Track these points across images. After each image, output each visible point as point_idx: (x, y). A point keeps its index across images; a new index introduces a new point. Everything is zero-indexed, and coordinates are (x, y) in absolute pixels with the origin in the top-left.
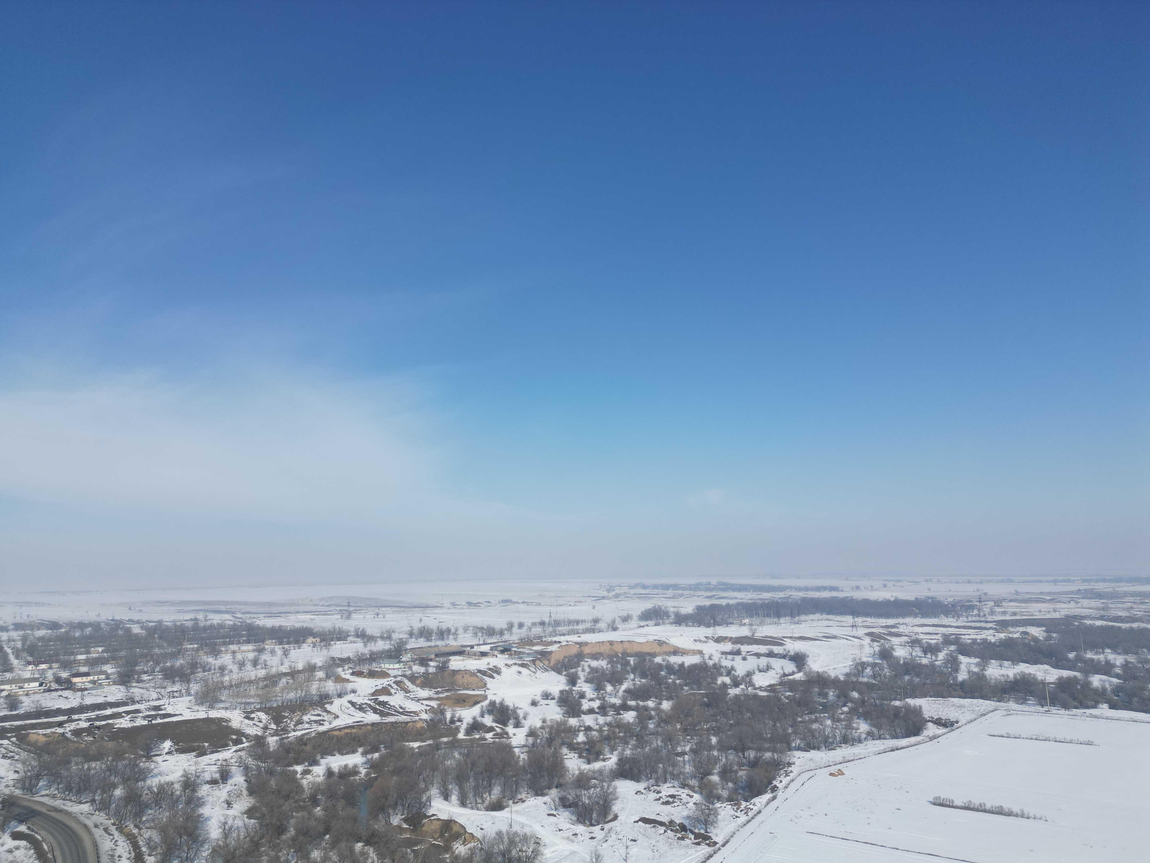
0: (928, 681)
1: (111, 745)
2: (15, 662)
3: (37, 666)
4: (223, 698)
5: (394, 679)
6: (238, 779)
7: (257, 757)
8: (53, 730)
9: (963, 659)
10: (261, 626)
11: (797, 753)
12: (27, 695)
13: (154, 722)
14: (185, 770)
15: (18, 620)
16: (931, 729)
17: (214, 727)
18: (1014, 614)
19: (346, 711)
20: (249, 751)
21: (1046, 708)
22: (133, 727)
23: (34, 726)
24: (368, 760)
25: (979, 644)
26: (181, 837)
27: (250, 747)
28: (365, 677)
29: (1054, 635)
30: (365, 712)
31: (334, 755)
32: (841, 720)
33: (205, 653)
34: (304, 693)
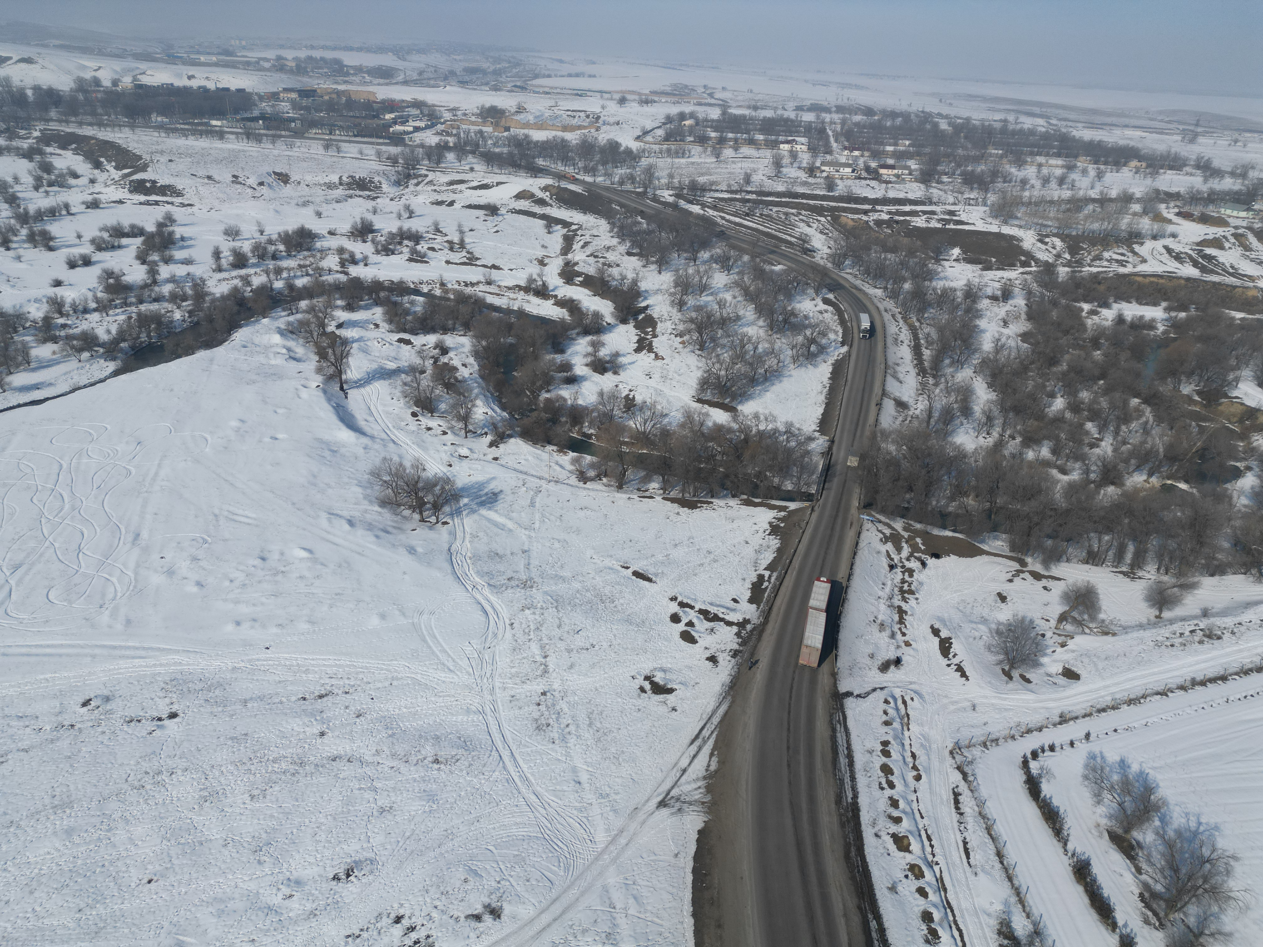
1: (906, 240)
2: (834, 145)
3: (851, 151)
4: (1019, 215)
5: (1233, 231)
6: (1019, 301)
7: (1043, 284)
8: (860, 216)
10: (1077, 137)
12: (842, 179)
13: (947, 226)
14: (968, 280)
15: (840, 103)
17: (1004, 244)
19: (1158, 257)
20: (1036, 276)
22: (927, 228)
23: (845, 210)
24: (1171, 317)
26: (955, 341)
27: (1038, 272)
28: (1194, 220)
30: (1181, 263)
31: (1130, 303)
33: (1009, 161)
34: (1111, 226)
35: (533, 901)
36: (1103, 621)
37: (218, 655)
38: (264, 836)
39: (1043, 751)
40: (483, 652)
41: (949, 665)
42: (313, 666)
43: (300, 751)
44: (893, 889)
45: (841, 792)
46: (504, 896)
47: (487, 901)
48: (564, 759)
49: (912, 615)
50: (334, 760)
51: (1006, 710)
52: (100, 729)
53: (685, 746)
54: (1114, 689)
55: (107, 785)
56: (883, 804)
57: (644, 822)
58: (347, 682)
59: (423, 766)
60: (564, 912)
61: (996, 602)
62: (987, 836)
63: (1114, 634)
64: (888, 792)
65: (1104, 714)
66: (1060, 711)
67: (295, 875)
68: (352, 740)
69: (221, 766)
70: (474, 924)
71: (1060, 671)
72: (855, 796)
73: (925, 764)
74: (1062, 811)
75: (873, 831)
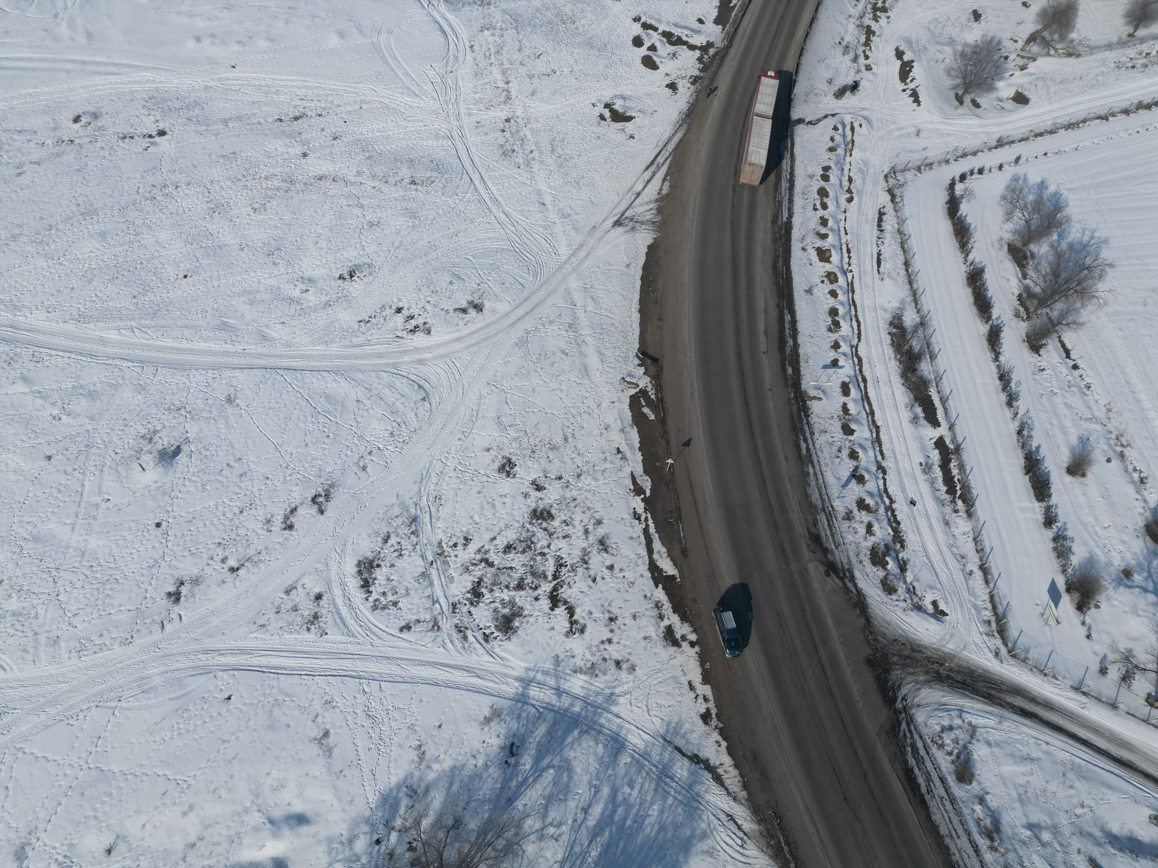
35: (508, 299)
36: (1072, 41)
37: (187, 73)
38: (273, 242)
39: (972, 173)
40: (445, 76)
41: (904, 90)
42: (282, 86)
43: (287, 170)
44: (809, 291)
45: (778, 213)
46: (484, 295)
47: (470, 298)
48: (529, 182)
49: (880, 36)
50: (320, 179)
51: (948, 135)
52: (98, 145)
53: (640, 172)
54: (1057, 114)
55: (122, 196)
56: (814, 222)
57: (601, 238)
58: (318, 104)
59: (402, 187)
60: (533, 308)
61: (969, 20)
62: (900, 249)
63: (1078, 56)
64: (821, 213)
65: (1040, 138)
66: (999, 136)
67: (307, 275)
68: (333, 161)
69: (219, 181)
70: (461, 315)
71: (1012, 95)
72: (791, 216)
73: (859, 188)
74: (972, 227)
75: (801, 246)
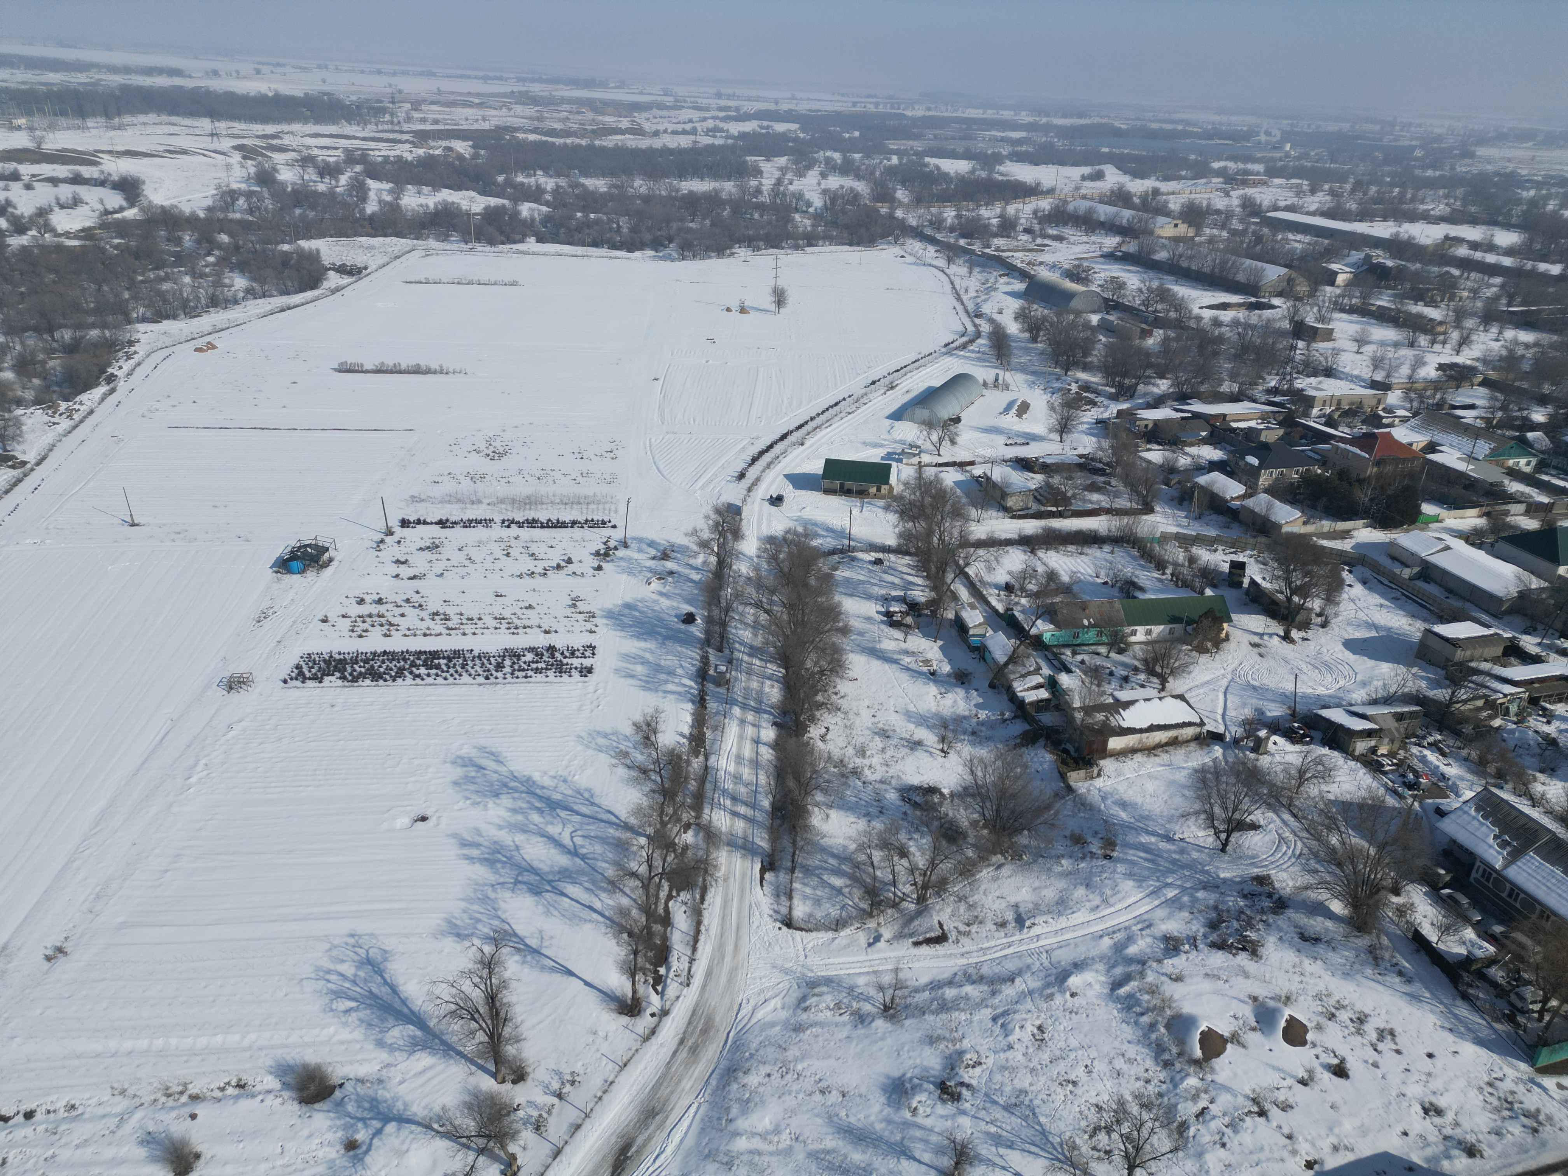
0: (327, 216)
9: (373, 185)
11: (142, 327)
16: (333, 279)
18: (436, 122)
21: (470, 246)
25: (391, 163)
29: (482, 152)
32: (207, 275)
